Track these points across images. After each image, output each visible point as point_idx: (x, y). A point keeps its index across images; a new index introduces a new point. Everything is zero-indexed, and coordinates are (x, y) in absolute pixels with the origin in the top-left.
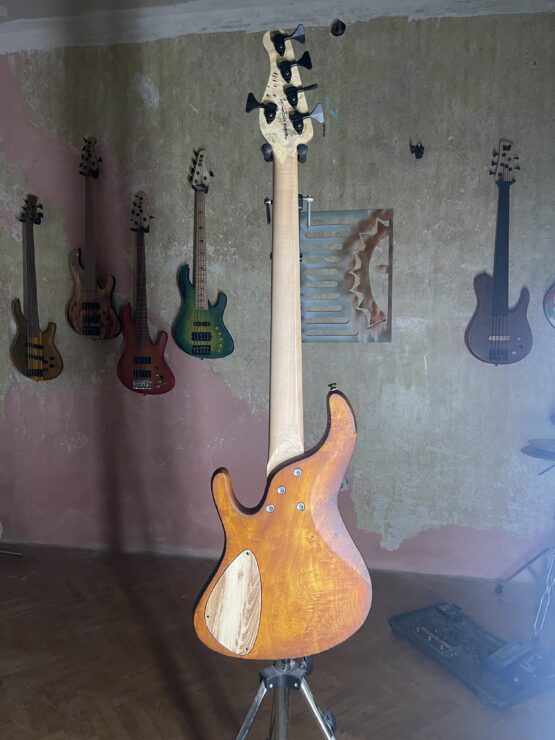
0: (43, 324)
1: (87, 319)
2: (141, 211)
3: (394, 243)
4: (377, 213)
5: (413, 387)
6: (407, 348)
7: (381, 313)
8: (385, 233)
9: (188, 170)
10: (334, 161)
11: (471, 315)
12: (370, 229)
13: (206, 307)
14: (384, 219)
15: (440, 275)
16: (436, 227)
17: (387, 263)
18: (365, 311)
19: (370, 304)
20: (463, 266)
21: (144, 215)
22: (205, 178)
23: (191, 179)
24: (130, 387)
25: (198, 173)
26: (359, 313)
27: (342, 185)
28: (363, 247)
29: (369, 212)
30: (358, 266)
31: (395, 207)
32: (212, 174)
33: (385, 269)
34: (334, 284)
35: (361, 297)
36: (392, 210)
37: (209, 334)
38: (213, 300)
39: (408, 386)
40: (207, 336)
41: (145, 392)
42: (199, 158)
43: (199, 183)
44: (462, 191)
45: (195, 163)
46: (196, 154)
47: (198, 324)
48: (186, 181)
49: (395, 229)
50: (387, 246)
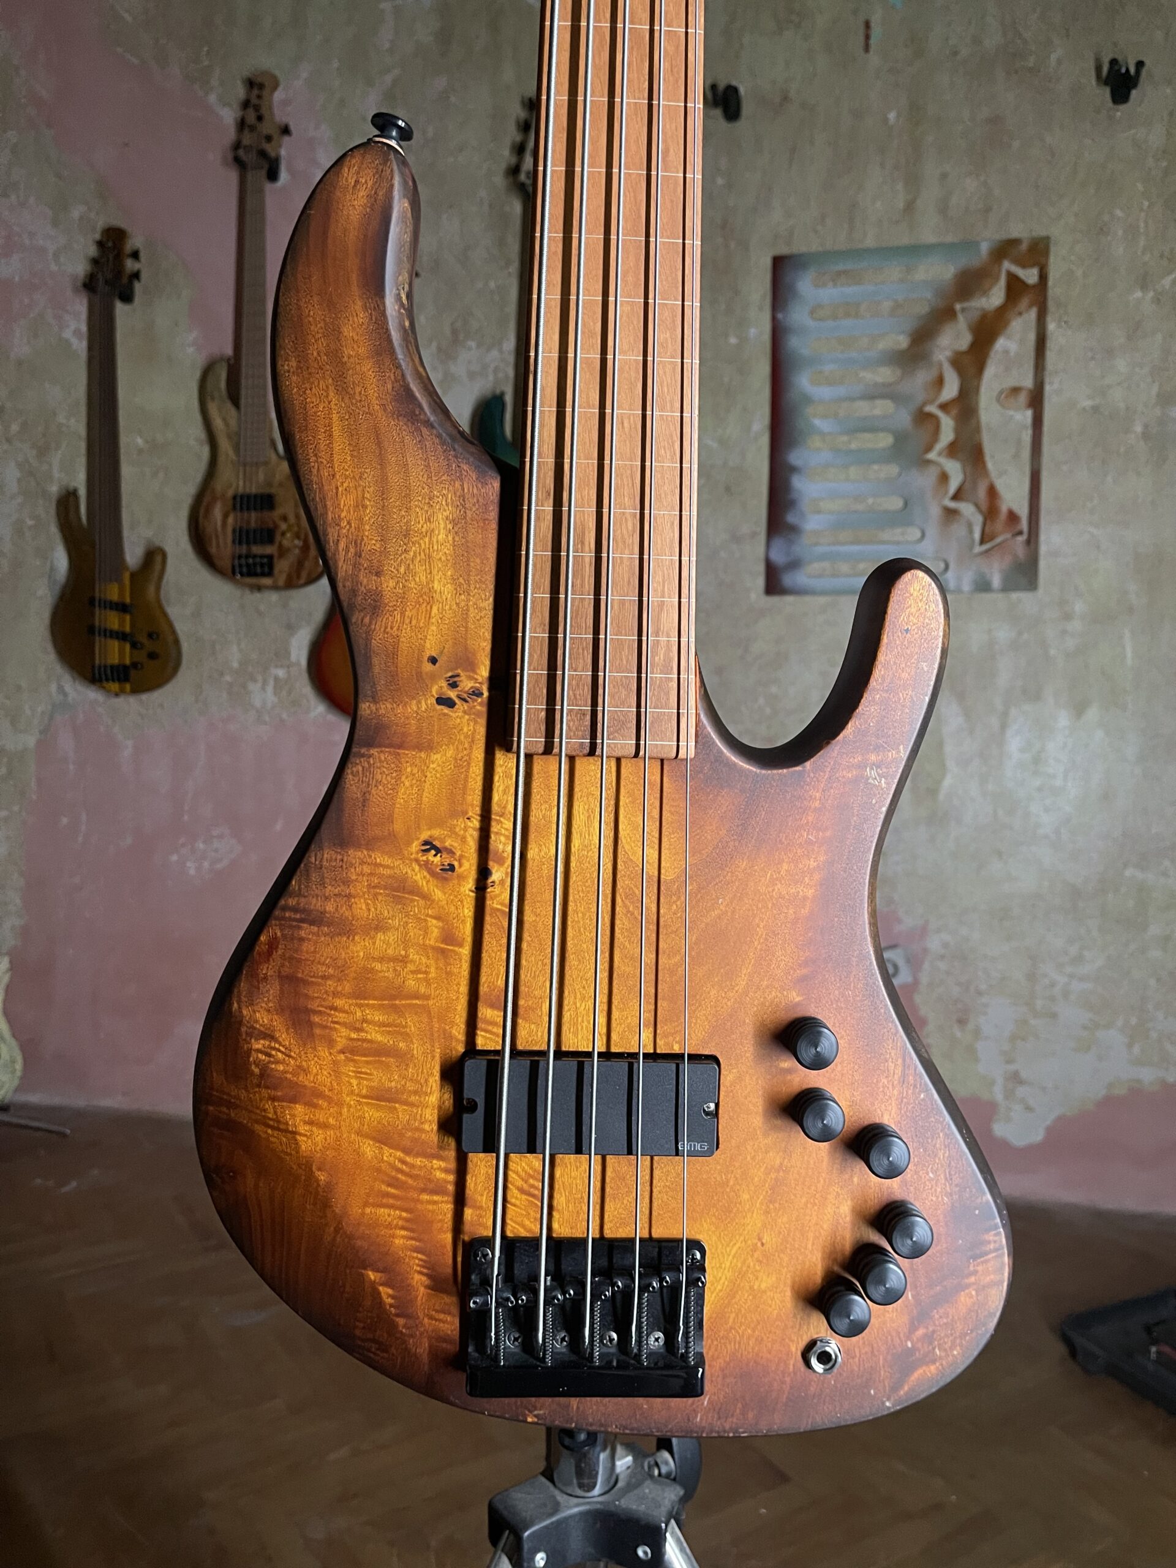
0: (133, 555)
1: (243, 536)
3: (1051, 326)
4: (1005, 249)
7: (1013, 517)
8: (1024, 302)
9: (508, 152)
12: (985, 293)
14: (1024, 266)
16: (1167, 281)
17: (1028, 382)
18: (967, 509)
19: (982, 493)
23: (514, 171)
26: (950, 514)
27: (913, 181)
28: (965, 341)
29: (985, 248)
30: (951, 389)
31: (1055, 232)
33: (1023, 398)
34: (885, 441)
35: (955, 471)
36: (1048, 238)
39: (1079, 710)
45: (526, 127)
49: (1055, 289)
50: (1032, 337)
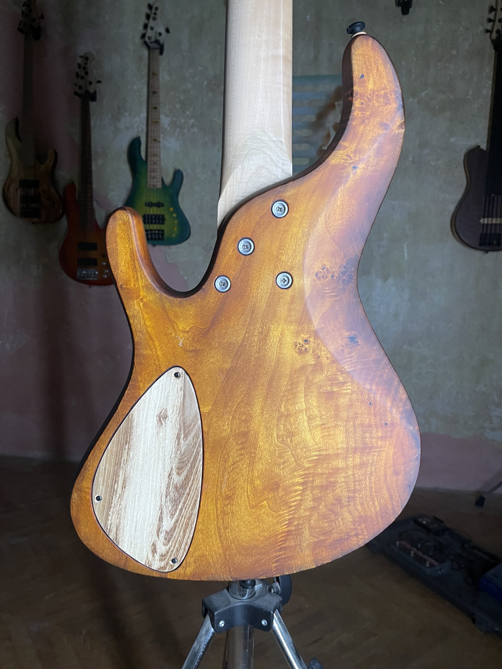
1: (24, 199)
2: (87, 73)
5: (391, 280)
6: (386, 235)
9: (141, 28)
10: (308, 17)
11: (458, 195)
13: (159, 185)
15: (426, 151)
16: (423, 94)
20: (452, 140)
21: (90, 78)
22: (160, 34)
23: (143, 36)
24: (73, 276)
25: (152, 29)
27: (317, 46)
28: (339, 118)
32: (167, 31)
34: (306, 162)
37: (163, 216)
38: (168, 180)
39: (385, 279)
40: (160, 219)
41: (91, 283)
42: (153, 11)
43: (153, 39)
44: (454, 52)
45: (148, 17)
46: (150, 7)
47: (150, 205)
48: (138, 40)
